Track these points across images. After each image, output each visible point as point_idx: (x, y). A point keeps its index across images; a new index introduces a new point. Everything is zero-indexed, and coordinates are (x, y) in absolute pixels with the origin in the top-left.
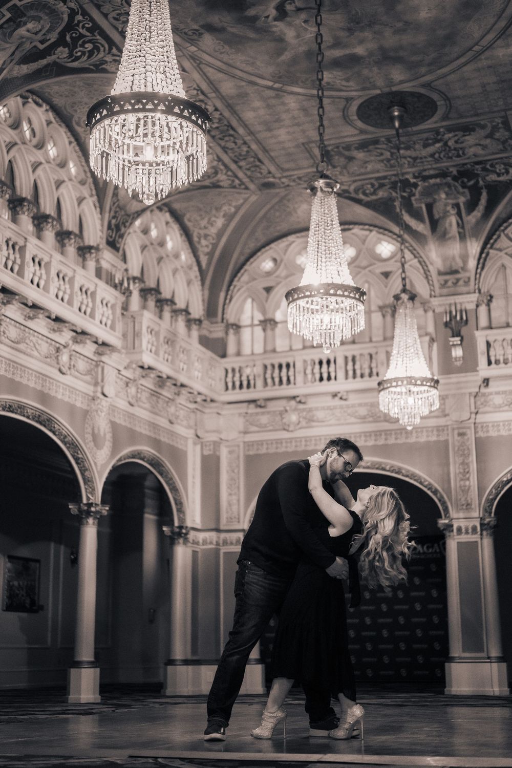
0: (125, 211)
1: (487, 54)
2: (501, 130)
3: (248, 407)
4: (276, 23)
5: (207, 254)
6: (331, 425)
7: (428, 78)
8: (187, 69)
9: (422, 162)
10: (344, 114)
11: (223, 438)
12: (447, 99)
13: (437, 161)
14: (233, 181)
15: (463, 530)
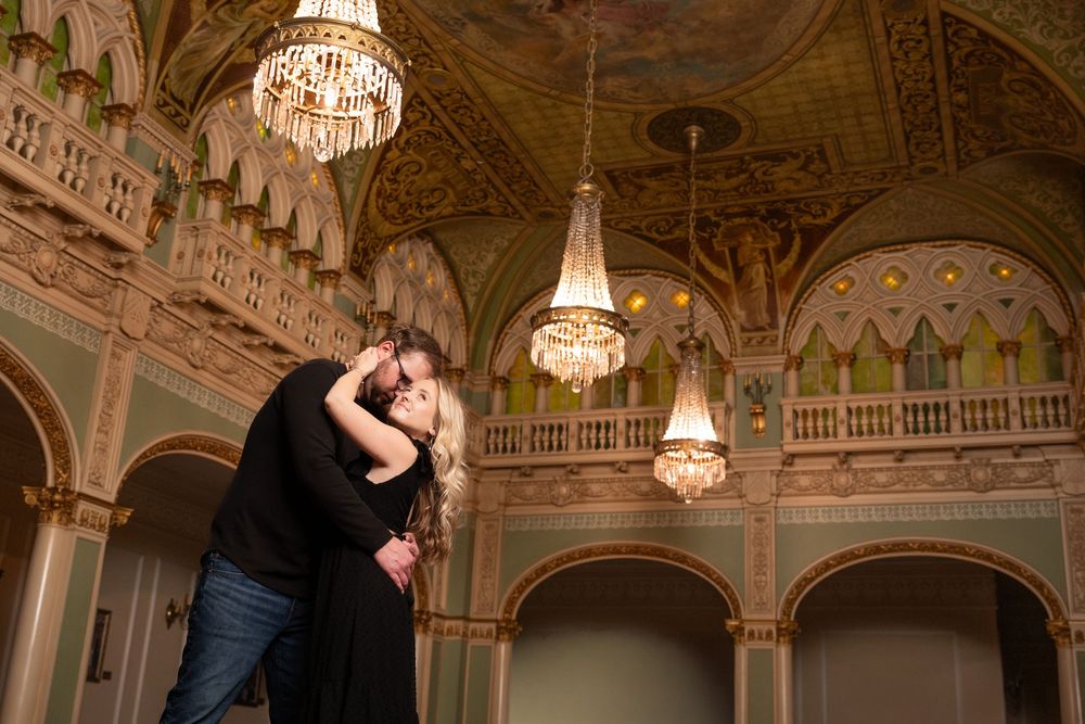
0: (376, 234)
1: (798, 65)
2: (817, 162)
3: (511, 476)
4: (552, 15)
5: (476, 294)
6: (606, 501)
7: (729, 93)
8: (448, 66)
9: (726, 196)
10: (632, 133)
11: (480, 510)
12: (753, 119)
13: (744, 195)
14: (506, 209)
15: (757, 635)
